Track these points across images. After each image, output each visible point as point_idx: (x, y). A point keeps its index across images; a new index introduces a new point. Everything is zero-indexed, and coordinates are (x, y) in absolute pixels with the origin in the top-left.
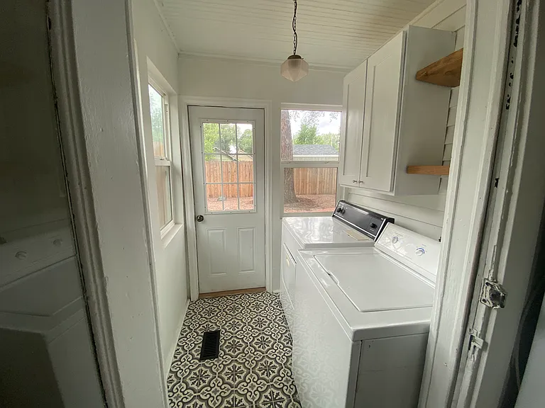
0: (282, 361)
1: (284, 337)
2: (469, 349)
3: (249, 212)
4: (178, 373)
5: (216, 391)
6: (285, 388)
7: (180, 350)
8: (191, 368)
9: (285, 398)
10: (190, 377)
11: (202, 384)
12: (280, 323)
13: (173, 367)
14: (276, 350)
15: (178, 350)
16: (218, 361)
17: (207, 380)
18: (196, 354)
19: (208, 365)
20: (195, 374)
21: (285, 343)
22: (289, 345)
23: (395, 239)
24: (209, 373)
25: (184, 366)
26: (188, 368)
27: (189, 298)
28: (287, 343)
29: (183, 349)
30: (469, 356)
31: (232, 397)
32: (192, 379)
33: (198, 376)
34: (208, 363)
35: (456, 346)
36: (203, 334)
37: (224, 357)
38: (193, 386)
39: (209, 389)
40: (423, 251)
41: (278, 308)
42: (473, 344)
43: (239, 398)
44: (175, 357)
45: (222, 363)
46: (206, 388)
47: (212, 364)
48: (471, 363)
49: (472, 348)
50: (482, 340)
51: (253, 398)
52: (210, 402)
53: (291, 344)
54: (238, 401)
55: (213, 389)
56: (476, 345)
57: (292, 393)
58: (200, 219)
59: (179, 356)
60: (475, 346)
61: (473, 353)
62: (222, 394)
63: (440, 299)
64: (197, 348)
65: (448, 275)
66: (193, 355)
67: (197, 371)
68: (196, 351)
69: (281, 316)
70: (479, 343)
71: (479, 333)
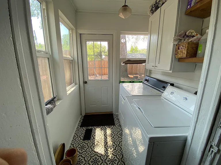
0: (117, 143)
1: (119, 133)
2: (209, 152)
3: (106, 80)
4: (74, 145)
5: (88, 154)
6: (118, 155)
7: (76, 136)
8: (79, 143)
9: (117, 159)
10: (78, 147)
11: (83, 150)
12: (118, 127)
13: (72, 142)
14: (115, 139)
15: (75, 135)
16: (91, 141)
17: (85, 149)
18: (82, 138)
19: (86, 143)
20: (81, 146)
21: (119, 136)
22: (121, 137)
23: (172, 93)
24: (86, 146)
25: (77, 142)
26: (78, 143)
27: (81, 114)
28: (120, 136)
29: (77, 135)
30: (209, 156)
31: (95, 157)
32: (79, 148)
33: (82, 147)
34: (86, 142)
35: (202, 150)
36: (85, 130)
37: (93, 140)
38: (79, 151)
39: (86, 152)
40: (186, 99)
41: (117, 121)
42: (211, 149)
43: (98, 158)
44: (74, 138)
45: (92, 142)
46: (84, 152)
47: (88, 142)
48: (209, 159)
49: (211, 151)
50: (217, 148)
51: (104, 158)
52: (85, 158)
53: (122, 136)
54: (97, 159)
55: (87, 153)
56: (214, 150)
57: (121, 158)
58: (85, 83)
59: (75, 138)
60: (212, 151)
61: (211, 154)
62: (91, 155)
63: (194, 124)
64: (82, 135)
65: (200, 112)
66: (80, 138)
67: (81, 145)
68: (82, 136)
69: (118, 124)
70: (215, 149)
71: (216, 144)
